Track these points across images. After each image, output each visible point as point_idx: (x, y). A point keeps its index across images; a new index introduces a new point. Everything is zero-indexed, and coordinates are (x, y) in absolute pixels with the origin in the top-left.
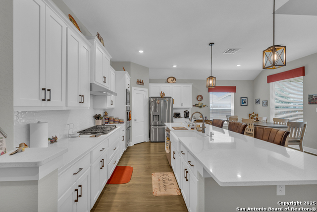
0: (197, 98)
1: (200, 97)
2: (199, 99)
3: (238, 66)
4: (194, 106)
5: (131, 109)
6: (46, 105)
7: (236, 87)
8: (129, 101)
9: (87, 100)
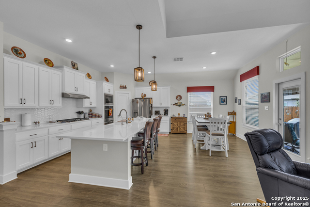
0: (177, 98)
1: (179, 97)
2: (178, 98)
3: (204, 68)
4: (174, 105)
5: (114, 108)
6: (23, 106)
7: (214, 87)
8: (112, 102)
9: (59, 102)
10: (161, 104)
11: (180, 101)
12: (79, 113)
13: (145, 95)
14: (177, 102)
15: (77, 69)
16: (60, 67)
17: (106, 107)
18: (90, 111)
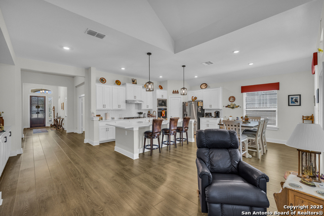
0: (233, 97)
1: (232, 99)
2: (231, 100)
4: (226, 107)
5: (168, 110)
6: (104, 109)
7: (279, 83)
8: (165, 105)
9: (124, 106)
10: (211, 106)
11: (233, 103)
12: (140, 113)
13: (196, 98)
14: (229, 103)
15: (136, 84)
16: (124, 84)
17: (159, 109)
18: (149, 112)
